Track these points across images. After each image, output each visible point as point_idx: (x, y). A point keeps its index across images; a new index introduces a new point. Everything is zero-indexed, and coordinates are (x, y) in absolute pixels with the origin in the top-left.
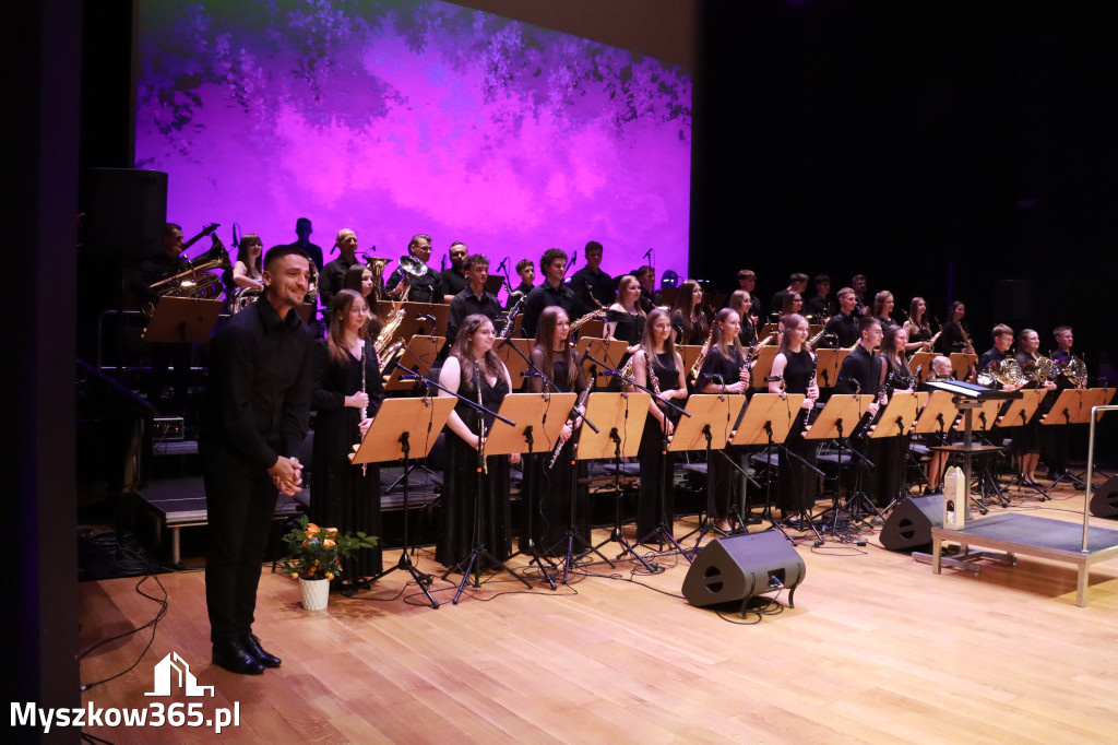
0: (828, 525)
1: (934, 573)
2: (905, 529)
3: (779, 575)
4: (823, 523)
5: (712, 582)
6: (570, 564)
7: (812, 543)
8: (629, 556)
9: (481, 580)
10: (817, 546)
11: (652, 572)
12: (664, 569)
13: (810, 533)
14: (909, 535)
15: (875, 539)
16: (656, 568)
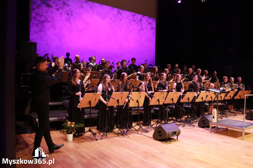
0: (186, 122)
1: (210, 132)
2: (203, 122)
3: (174, 133)
4: (185, 121)
5: (159, 134)
6: (128, 131)
7: (182, 126)
8: (141, 129)
9: (107, 134)
10: (183, 126)
11: (146, 132)
12: (149, 132)
13: (182, 123)
14: (204, 124)
15: (197, 125)
16: (147, 131)
